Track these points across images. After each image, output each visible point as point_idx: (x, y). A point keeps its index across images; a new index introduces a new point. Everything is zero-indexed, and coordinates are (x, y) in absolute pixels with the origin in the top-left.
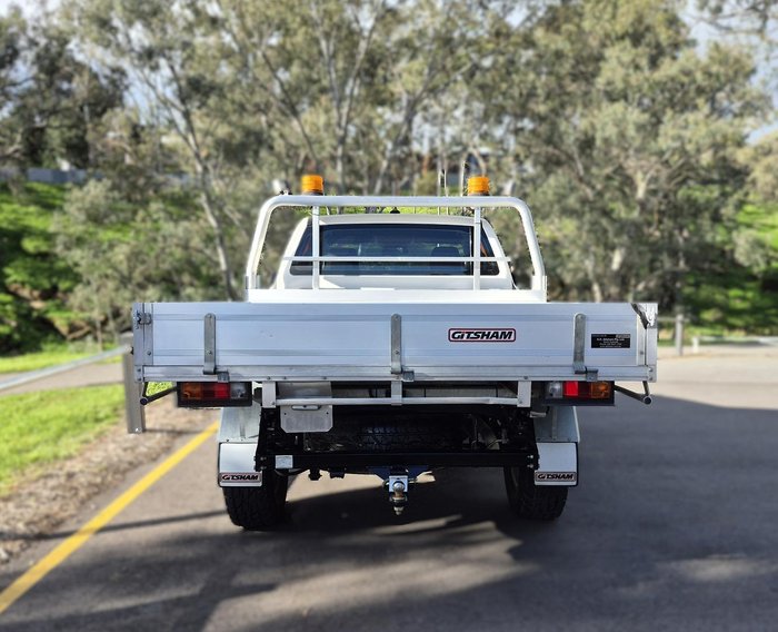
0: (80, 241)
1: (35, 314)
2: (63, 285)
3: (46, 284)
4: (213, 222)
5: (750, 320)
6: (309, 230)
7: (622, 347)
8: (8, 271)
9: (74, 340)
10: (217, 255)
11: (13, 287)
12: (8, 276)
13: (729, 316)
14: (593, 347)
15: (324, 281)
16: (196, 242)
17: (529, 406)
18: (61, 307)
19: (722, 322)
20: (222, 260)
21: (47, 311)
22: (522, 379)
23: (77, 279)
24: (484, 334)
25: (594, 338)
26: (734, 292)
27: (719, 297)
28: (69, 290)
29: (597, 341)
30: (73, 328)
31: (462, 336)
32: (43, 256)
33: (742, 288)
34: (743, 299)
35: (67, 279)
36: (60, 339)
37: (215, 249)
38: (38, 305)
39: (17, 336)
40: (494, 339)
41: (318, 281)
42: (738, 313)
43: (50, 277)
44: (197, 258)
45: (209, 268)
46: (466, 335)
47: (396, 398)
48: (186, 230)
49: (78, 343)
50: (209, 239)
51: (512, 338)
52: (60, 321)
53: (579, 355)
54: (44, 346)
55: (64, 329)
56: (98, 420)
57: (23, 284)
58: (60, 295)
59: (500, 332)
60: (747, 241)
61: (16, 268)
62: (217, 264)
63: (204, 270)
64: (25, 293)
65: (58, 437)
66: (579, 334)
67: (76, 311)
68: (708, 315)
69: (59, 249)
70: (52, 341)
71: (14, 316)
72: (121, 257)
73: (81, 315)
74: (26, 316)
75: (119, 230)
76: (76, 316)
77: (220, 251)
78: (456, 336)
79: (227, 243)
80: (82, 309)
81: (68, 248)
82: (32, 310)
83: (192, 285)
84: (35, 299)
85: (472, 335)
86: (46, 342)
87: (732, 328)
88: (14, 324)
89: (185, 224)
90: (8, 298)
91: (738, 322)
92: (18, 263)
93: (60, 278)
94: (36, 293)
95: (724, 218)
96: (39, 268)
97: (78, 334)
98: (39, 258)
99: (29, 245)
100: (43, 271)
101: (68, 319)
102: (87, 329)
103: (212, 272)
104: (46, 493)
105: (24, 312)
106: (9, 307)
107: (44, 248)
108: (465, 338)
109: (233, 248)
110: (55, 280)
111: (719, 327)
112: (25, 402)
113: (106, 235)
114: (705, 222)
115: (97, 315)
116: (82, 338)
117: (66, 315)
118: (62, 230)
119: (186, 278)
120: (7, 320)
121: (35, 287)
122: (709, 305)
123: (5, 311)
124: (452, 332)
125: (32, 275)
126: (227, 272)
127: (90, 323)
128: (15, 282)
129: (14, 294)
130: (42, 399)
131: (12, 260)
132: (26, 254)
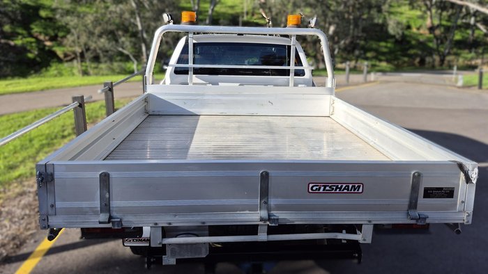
0: (68, 12)
1: (47, 48)
2: (61, 34)
3: (52, 33)
4: (134, 5)
5: (389, 57)
6: (186, 47)
7: (448, 197)
8: (32, 26)
9: (67, 61)
10: (136, 22)
11: (36, 34)
12: (32, 29)
13: (379, 55)
14: (424, 197)
15: (195, 79)
16: (127, 15)
17: (370, 242)
18: (60, 45)
19: (376, 58)
20: (139, 24)
21: (53, 47)
22: (366, 222)
23: (68, 32)
24: (337, 187)
25: (426, 190)
26: (383, 44)
27: (374, 45)
28: (64, 37)
29: (429, 193)
30: (66, 55)
31: (320, 189)
32: (50, 19)
33: (386, 42)
34: (386, 47)
35: (63, 31)
36: (60, 61)
37: (135, 19)
38: (48, 43)
39: (38, 59)
40: (345, 191)
41: (191, 79)
42: (384, 54)
43: (54, 30)
44: (127, 23)
45: (133, 28)
46: (322, 188)
47: (262, 236)
48: (121, 9)
49: (70, 63)
50: (132, 13)
51: (360, 191)
52: (59, 51)
53: (413, 205)
54: (51, 64)
55: (61, 56)
56: (64, 137)
57: (40, 33)
58: (59, 39)
59: (350, 186)
60: (394, 23)
61: (36, 25)
62: (137, 26)
63: (130, 29)
64: (42, 37)
65: (38, 152)
66: (415, 188)
67: (68, 47)
68: (369, 55)
69: (58, 17)
70: (56, 62)
71: (37, 49)
72: (89, 21)
73: (70, 49)
74: (42, 49)
75: (88, 7)
76: (67, 49)
77: (138, 19)
78: (314, 188)
79: (142, 15)
80: (71, 46)
81: (62, 16)
82: (45, 46)
83: (124, 36)
84: (47, 41)
85: (328, 188)
86: (53, 62)
87: (380, 61)
88: (36, 53)
89: (121, 6)
90: (33, 40)
91: (383, 58)
92: (37, 23)
93: (59, 31)
94: (47, 38)
95: (383, 11)
96: (48, 26)
97: (69, 58)
98: (48, 20)
99: (43, 13)
100: (50, 27)
101: (63, 51)
102: (73, 56)
103: (134, 30)
104: (18, 212)
105: (41, 47)
106: (34, 45)
107: (50, 15)
108: (321, 190)
109: (143, 17)
110: (56, 31)
111: (374, 60)
112: (25, 119)
113: (82, 9)
114: (374, 12)
115: (78, 50)
116: (71, 60)
117: (62, 49)
118: (60, 6)
119: (120, 33)
120: (33, 51)
121: (46, 34)
122: (370, 50)
123: (32, 47)
124: (311, 185)
125: (45, 29)
126: (142, 31)
127: (74, 53)
128: (36, 32)
129: (36, 38)
130: (35, 117)
131: (35, 21)
132: (41, 18)
